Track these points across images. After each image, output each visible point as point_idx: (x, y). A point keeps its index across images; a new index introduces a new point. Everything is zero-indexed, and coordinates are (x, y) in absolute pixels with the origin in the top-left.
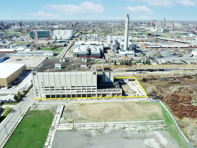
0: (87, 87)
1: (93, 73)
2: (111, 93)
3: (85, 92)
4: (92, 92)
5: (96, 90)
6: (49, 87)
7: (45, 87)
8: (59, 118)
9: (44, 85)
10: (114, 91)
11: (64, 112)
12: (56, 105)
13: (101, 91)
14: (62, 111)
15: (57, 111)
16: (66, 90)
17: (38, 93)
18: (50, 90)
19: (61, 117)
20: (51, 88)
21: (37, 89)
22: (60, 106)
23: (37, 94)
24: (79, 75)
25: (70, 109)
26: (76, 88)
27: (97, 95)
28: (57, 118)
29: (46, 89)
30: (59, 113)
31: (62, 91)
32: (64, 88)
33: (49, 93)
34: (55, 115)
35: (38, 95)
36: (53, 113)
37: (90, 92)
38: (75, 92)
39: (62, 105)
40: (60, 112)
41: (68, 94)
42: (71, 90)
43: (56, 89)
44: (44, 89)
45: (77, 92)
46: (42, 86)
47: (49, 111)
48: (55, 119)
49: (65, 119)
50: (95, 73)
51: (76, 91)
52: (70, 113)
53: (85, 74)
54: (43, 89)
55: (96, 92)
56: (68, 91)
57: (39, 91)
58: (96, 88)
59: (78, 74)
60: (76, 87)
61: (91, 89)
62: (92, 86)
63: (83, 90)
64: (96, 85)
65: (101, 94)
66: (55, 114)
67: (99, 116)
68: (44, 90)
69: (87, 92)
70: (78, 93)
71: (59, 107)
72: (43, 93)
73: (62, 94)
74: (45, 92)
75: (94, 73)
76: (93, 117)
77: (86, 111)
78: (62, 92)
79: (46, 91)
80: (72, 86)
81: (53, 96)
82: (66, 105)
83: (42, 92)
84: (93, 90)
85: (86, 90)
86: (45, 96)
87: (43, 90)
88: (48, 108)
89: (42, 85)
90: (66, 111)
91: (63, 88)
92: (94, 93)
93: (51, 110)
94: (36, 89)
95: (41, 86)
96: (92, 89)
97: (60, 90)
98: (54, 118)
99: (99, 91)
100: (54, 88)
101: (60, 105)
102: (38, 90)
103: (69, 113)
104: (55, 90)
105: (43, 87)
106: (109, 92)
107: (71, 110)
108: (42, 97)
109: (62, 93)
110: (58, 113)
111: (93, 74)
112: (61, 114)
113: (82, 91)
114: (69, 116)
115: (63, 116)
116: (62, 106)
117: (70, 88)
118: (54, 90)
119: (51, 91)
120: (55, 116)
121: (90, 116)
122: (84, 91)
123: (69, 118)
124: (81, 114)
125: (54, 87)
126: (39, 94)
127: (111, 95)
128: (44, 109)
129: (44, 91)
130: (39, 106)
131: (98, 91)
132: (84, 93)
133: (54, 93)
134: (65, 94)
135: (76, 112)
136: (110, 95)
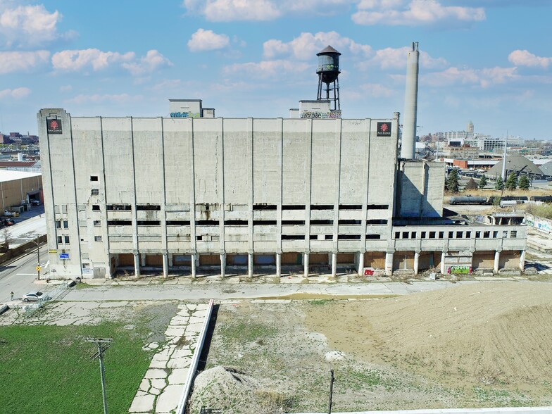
0: (341, 207)
1: (375, 129)
2: (465, 249)
3: (328, 242)
4: (363, 238)
5: (387, 231)
6: (129, 208)
7: (110, 208)
8: (183, 375)
9: (102, 192)
10: (482, 235)
11: (216, 337)
12: (162, 303)
13: (414, 235)
14: (203, 329)
15: (174, 332)
16: (222, 223)
17: (67, 241)
18: (134, 223)
19: (201, 366)
20: (142, 215)
21: (64, 217)
22: (192, 307)
23: (63, 246)
24: (297, 136)
25: (257, 322)
26: (278, 215)
27: (389, 258)
28: (169, 371)
29: (114, 215)
30: (182, 342)
31: (203, 230)
32: (214, 216)
33: (132, 242)
34: (155, 351)
35: (64, 255)
36: (141, 343)
37: (356, 241)
38: (271, 242)
39: (204, 301)
40: (188, 339)
41: (232, 248)
42: (250, 223)
43: (171, 217)
44: (102, 215)
45: (284, 237)
46: (94, 200)
47: (118, 330)
48: (154, 376)
49: (238, 379)
50: (384, 128)
51: (278, 231)
52: (261, 343)
53: (331, 134)
54: (95, 216)
55: (387, 241)
56: (232, 230)
57: (71, 231)
58: (388, 214)
59: (296, 134)
60: (279, 207)
61: (359, 222)
62: (365, 207)
63: (316, 229)
64: (388, 199)
65: (410, 254)
66: (154, 346)
67: (487, 361)
68: (104, 223)
69: (335, 237)
70: (290, 246)
71: (184, 312)
72: (96, 238)
73: (203, 247)
74: (105, 238)
75: (379, 129)
76: (440, 367)
77: (365, 330)
78: (200, 238)
79: (112, 228)
80: (258, 202)
81: (151, 265)
82: (226, 302)
83: (90, 232)
84: (373, 229)
85: (334, 230)
86: (107, 260)
87: (96, 223)
88: (114, 316)
89: (95, 192)
90: (229, 333)
91: (207, 213)
92: (373, 246)
93: (131, 327)
94: (58, 217)
95: (85, 197)
96: (364, 223)
97: (192, 223)
98: (149, 374)
99: (405, 235)
100: (159, 216)
101: (186, 302)
102: (66, 226)
103: (254, 344)
104: (163, 223)
105: (96, 208)
106: (455, 244)
107: (260, 326)
108: (91, 267)
109: (199, 243)
110: (176, 340)
111: (374, 136)
112: (198, 346)
113: (313, 233)
114: (254, 357)
115: (211, 358)
116: (201, 306)
117: (247, 214)
118: (157, 223)
119: (142, 229)
120: (159, 361)
121: (413, 360)
122: (321, 231)
123: (263, 375)
124: (335, 345)
125: (158, 208)
126: (72, 248)
127: (467, 260)
128: (86, 320)
129: (102, 230)
130: (62, 307)
131: (397, 235)
132: (320, 246)
133: (159, 242)
134: (215, 247)
135: (300, 334)
136: (462, 260)
